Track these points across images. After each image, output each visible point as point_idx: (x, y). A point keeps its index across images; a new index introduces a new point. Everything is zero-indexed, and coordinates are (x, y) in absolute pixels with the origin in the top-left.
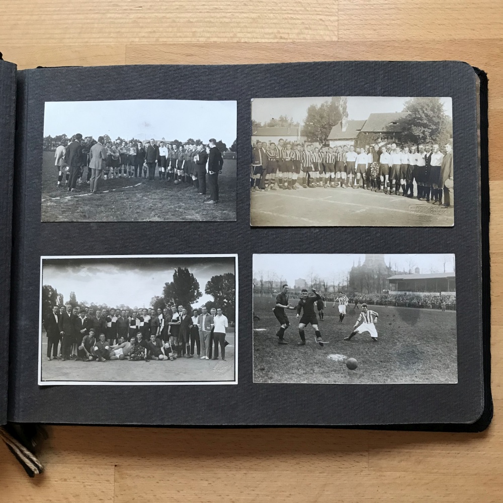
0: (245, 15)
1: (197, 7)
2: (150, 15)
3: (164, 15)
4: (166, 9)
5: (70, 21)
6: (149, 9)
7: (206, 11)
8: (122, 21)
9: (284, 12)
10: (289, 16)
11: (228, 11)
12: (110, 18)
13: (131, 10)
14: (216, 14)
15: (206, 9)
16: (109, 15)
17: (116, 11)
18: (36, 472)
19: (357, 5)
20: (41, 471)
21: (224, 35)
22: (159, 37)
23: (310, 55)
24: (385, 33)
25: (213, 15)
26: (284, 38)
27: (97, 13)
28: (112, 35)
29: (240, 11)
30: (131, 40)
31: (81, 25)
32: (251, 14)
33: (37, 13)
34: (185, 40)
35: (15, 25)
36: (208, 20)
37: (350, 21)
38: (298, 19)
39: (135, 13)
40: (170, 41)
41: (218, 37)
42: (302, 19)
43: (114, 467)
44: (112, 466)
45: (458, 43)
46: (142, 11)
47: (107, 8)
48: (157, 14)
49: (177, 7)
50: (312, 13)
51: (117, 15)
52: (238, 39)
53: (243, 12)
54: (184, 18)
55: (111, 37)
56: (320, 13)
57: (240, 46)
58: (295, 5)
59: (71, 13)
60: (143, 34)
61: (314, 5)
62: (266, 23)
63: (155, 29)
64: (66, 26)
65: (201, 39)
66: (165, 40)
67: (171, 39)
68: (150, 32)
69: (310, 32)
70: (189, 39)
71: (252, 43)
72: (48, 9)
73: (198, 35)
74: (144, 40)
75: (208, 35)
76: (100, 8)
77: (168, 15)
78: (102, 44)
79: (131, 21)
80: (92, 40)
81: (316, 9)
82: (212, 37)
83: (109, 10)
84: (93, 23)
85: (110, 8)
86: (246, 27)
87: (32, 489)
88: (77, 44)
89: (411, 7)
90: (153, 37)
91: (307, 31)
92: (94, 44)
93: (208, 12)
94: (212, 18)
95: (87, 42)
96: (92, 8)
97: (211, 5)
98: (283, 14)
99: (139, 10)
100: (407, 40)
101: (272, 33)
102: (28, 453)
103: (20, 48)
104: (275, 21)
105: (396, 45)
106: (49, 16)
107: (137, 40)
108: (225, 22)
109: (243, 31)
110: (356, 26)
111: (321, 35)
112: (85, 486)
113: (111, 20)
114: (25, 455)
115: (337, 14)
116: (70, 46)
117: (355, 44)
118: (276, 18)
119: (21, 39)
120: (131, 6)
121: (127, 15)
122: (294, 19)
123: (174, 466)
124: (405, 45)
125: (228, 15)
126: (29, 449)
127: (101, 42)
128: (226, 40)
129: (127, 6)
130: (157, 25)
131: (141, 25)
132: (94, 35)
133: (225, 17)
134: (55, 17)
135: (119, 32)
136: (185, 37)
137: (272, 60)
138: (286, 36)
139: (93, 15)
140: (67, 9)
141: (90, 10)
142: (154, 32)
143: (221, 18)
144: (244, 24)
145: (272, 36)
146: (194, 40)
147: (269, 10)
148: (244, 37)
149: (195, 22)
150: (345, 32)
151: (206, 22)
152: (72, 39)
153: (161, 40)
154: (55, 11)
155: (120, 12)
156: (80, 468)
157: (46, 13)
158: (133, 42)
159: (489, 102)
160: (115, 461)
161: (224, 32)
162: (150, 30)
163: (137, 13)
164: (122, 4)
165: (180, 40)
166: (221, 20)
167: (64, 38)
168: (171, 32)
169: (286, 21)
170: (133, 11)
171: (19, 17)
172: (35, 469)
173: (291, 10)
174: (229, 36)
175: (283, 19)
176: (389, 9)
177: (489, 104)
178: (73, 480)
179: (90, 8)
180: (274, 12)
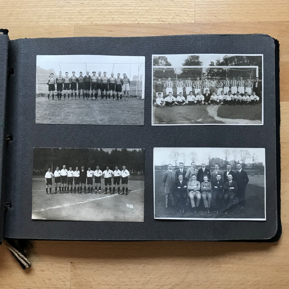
0: (142, 8)
1: (115, 4)
2: (88, 8)
3: (96, 8)
4: (97, 5)
5: (42, 12)
6: (87, 5)
7: (119, 5)
8: (72, 11)
9: (164, 6)
10: (167, 8)
11: (132, 6)
12: (65, 10)
13: (77, 5)
14: (125, 8)
15: (120, 4)
16: (64, 8)
17: (69, 6)
18: (27, 267)
19: (205, 2)
20: (30, 266)
21: (130, 19)
22: (93, 21)
23: (179, 31)
24: (221, 18)
25: (123, 8)
26: (164, 21)
27: (58, 7)
28: (66, 19)
29: (139, 6)
30: (77, 22)
31: (48, 14)
32: (145, 7)
33: (23, 7)
34: (108, 22)
35: (11, 14)
36: (121, 11)
37: (201, 11)
38: (172, 10)
39: (80, 7)
40: (99, 23)
41: (127, 21)
42: (174, 10)
43: (70, 263)
44: (69, 263)
45: (263, 23)
46: (83, 6)
47: (64, 4)
48: (92, 8)
49: (103, 3)
50: (180, 7)
51: (69, 8)
52: (138, 22)
53: (141, 7)
54: (107, 10)
55: (66, 21)
56: (185, 7)
57: (139, 25)
58: (170, 2)
59: (43, 7)
60: (84, 19)
61: (181, 2)
62: (154, 13)
63: (91, 16)
64: (40, 14)
65: (117, 22)
66: (97, 22)
67: (100, 22)
68: (88, 18)
69: (179, 18)
70: (110, 22)
71: (146, 24)
72: (30, 5)
73: (115, 19)
74: (85, 22)
75: (121, 19)
76: (59, 4)
77: (98, 8)
78: (61, 25)
79: (77, 11)
80: (55, 23)
81: (182, 4)
82: (123, 21)
83: (64, 5)
84: (55, 13)
85: (65, 4)
86: (143, 15)
87: (24, 276)
88: (46, 25)
89: (236, 3)
90: (90, 21)
91: (177, 17)
92: (56, 25)
93: (121, 6)
94: (123, 9)
95: (52, 24)
96: (55, 4)
97: (122, 2)
98: (163, 7)
99: (81, 5)
100: (234, 22)
101: (157, 18)
102: (22, 256)
103: (14, 27)
104: (159, 11)
105: (228, 25)
106: (30, 9)
107: (81, 22)
108: (130, 12)
109: (141, 17)
110: (205, 14)
111: (185, 19)
112: (54, 274)
113: (66, 11)
114: (20, 257)
115: (194, 7)
116: (43, 26)
117: (205, 24)
118: (160, 10)
119: (15, 22)
120: (77, 3)
121: (75, 8)
122: (170, 10)
123: (104, 263)
124: (233, 25)
125: (132, 8)
126: (22, 254)
127: (60, 24)
128: (131, 22)
129: (75, 3)
130: (92, 14)
131: (83, 13)
132: (56, 20)
133: (130, 9)
134: (33, 9)
135: (70, 18)
136: (108, 21)
137: (157, 34)
138: (165, 20)
139: (55, 8)
140: (40, 5)
141: (54, 5)
142: (90, 18)
143: (128, 9)
144: (141, 13)
145: (157, 20)
146: (113, 22)
147: (156, 5)
148: (141, 21)
149: (114, 12)
150: (199, 18)
151: (120, 12)
152: (44, 22)
153: (94, 22)
154: (34, 6)
155: (71, 6)
156: (51, 264)
157: (29, 7)
158: (78, 23)
159: (280, 57)
160: (71, 260)
161: (130, 18)
162: (88, 16)
163: (81, 7)
164: (72, 2)
165: (105, 22)
166: (128, 11)
167: (39, 22)
168: (100, 18)
169: (165, 11)
170: (78, 6)
171: (13, 9)
172: (26, 265)
173: (168, 5)
174: (133, 20)
175: (164, 10)
176: (223, 4)
177: (280, 58)
178: (47, 271)
179: (54, 4)
180: (158, 6)
